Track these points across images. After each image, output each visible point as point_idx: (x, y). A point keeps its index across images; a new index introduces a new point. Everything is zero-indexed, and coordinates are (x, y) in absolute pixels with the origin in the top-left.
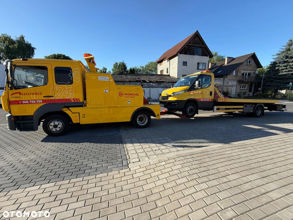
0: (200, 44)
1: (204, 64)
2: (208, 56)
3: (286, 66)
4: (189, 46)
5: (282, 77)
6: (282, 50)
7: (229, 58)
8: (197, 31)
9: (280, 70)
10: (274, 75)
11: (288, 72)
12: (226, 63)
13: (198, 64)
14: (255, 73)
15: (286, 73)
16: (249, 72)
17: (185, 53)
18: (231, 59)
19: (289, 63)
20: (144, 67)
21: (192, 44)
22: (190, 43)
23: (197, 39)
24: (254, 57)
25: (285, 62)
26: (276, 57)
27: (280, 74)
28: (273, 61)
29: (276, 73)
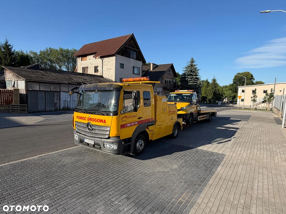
0: (134, 48)
1: (138, 68)
2: (141, 61)
3: (191, 78)
4: (125, 47)
5: (190, 87)
6: (188, 65)
7: (153, 64)
8: (133, 34)
9: (188, 81)
10: (185, 85)
11: (193, 83)
12: (151, 69)
13: (134, 67)
14: (173, 81)
15: (192, 84)
16: (170, 80)
17: (122, 55)
18: (155, 66)
19: (193, 76)
20: (39, 53)
21: (128, 46)
22: (126, 45)
23: (132, 41)
24: (172, 67)
25: (191, 75)
26: (185, 69)
27: (189, 84)
28: (184, 72)
29: (186, 83)
